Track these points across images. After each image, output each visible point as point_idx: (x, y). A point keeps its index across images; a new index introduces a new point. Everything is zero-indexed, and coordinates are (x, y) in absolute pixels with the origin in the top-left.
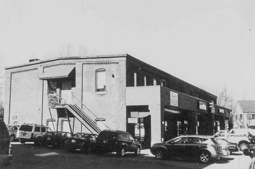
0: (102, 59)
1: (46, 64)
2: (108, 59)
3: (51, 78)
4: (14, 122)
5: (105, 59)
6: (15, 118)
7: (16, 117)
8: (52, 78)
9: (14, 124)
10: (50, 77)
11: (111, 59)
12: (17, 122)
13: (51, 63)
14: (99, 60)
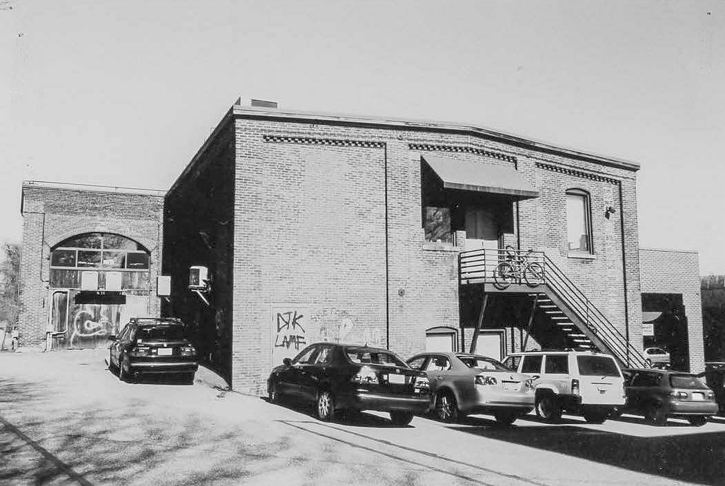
0: (583, 164)
1: (419, 135)
2: (598, 167)
3: (487, 191)
4: (285, 337)
5: (591, 166)
6: (288, 323)
7: (295, 319)
8: (492, 191)
9: (283, 345)
10: (485, 187)
11: (605, 169)
12: (300, 340)
13: (437, 136)
14: (578, 163)
